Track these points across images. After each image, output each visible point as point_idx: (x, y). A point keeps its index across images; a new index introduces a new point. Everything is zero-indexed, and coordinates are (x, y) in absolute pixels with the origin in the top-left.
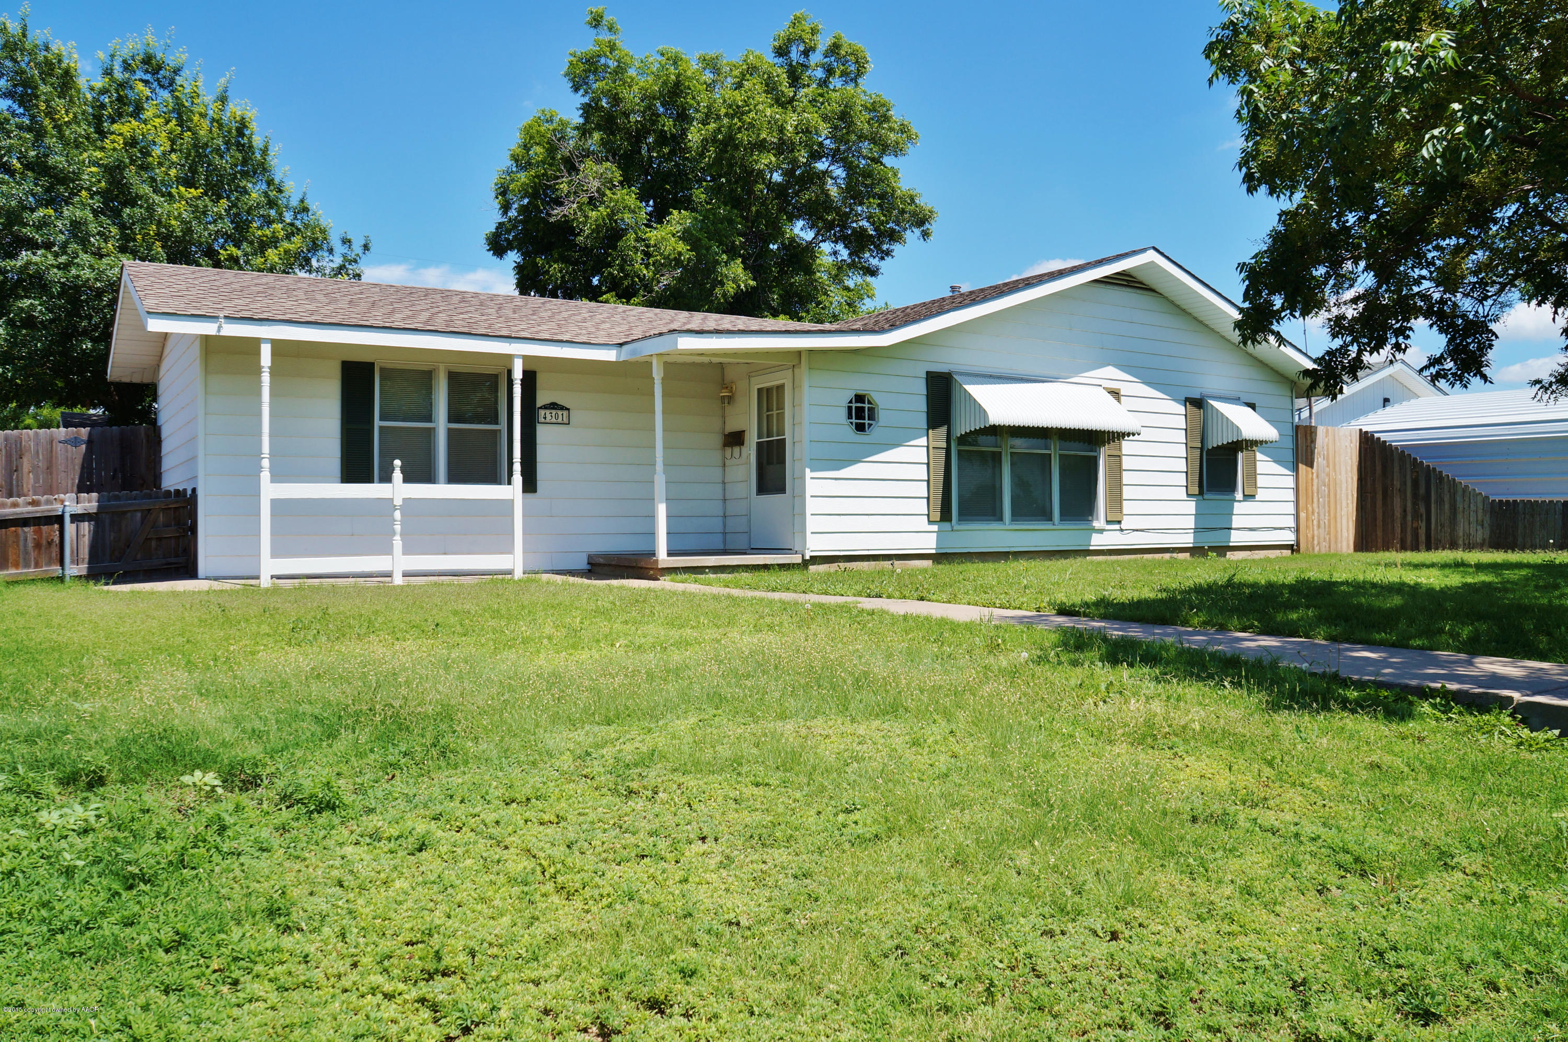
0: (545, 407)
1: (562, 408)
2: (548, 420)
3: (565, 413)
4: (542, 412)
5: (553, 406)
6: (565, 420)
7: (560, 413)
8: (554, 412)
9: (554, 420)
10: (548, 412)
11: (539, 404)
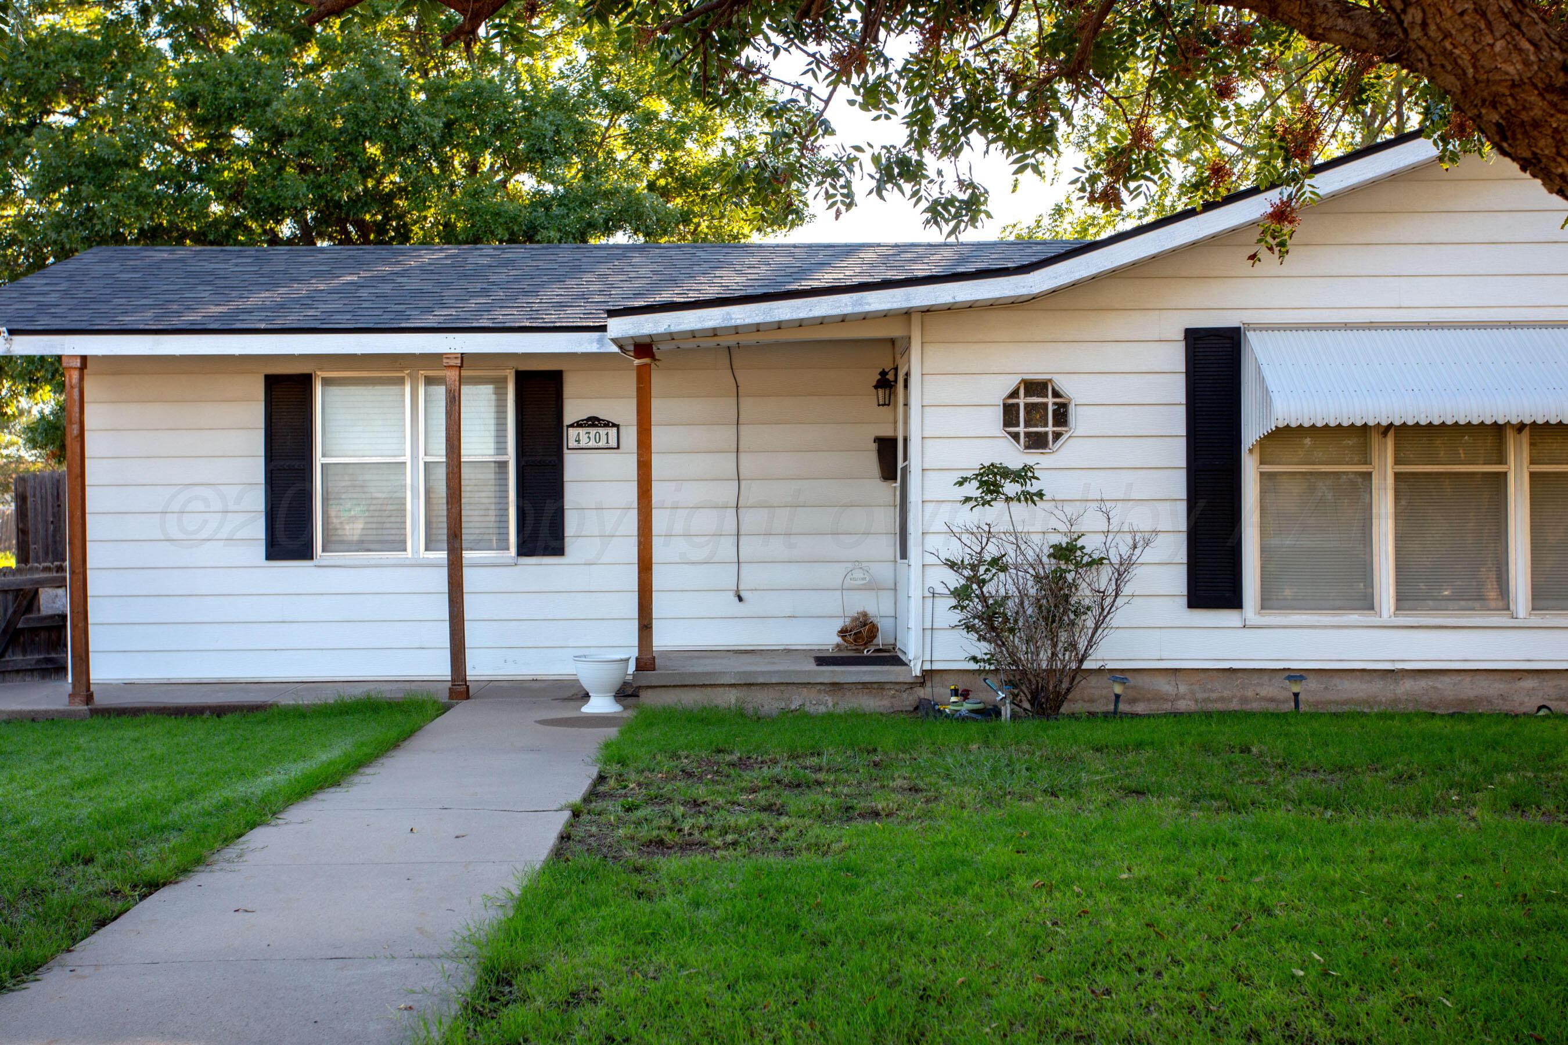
0: (578, 425)
1: (607, 424)
2: (583, 444)
3: (613, 431)
4: (573, 433)
5: (593, 422)
6: (613, 443)
7: (603, 431)
8: (593, 431)
9: (592, 444)
10: (582, 431)
11: (568, 420)
